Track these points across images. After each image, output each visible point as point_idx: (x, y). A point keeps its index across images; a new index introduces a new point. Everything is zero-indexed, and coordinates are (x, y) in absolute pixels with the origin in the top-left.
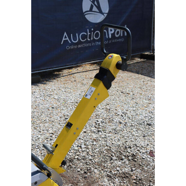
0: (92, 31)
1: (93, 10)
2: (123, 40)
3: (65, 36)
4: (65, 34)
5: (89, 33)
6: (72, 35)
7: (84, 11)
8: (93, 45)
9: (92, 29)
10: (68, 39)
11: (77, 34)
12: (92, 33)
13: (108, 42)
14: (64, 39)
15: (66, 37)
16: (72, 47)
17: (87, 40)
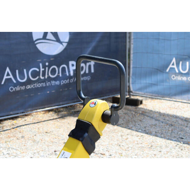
0: (47, 66)
1: (48, 37)
2: (89, 78)
3: (8, 73)
4: (8, 70)
5: (43, 68)
6: (17, 71)
7: (34, 39)
8: (48, 85)
9: (47, 64)
10: (11, 77)
11: (25, 70)
12: (47, 68)
13: (69, 81)
14: (5, 77)
15: (8, 75)
16: (18, 88)
17: (39, 78)
